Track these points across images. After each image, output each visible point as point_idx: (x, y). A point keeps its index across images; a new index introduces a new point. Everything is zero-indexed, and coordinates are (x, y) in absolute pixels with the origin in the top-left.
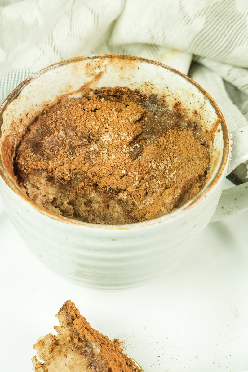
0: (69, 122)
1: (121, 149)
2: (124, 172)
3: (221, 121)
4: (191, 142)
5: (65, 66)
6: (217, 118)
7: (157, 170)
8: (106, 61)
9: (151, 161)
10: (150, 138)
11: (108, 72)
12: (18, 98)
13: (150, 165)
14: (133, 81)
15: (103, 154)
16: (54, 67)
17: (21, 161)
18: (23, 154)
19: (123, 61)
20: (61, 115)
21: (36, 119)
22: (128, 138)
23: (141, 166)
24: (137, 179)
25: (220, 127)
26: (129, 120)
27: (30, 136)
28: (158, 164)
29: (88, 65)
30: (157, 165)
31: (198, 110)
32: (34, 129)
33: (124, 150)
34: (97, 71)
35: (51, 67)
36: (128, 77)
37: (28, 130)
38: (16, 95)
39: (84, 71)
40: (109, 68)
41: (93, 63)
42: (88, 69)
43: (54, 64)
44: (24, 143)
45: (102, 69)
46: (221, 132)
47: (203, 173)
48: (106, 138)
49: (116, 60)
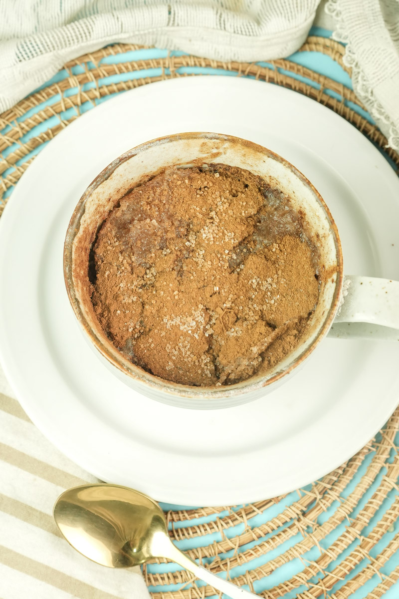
0: (167, 206)
1: (221, 254)
2: (216, 289)
3: (338, 268)
4: (306, 267)
5: (175, 143)
6: (335, 264)
7: (258, 290)
8: (227, 144)
9: (252, 278)
10: (261, 242)
11: (228, 154)
12: (109, 178)
13: (250, 282)
14: (255, 168)
15: (199, 254)
16: (161, 142)
17: (100, 252)
18: (105, 240)
19: (246, 150)
20: (161, 194)
21: (130, 192)
22: (233, 241)
23: (239, 284)
24: (230, 299)
25: (335, 276)
26: (241, 214)
27: (119, 214)
28: (260, 283)
29: (204, 144)
30: (258, 283)
31: (321, 236)
32: (124, 205)
33: (224, 256)
34: (215, 151)
35: (158, 142)
36: (251, 164)
37: (118, 205)
38: (107, 176)
39: (198, 148)
40: (229, 152)
41: (210, 143)
42: (203, 148)
43: (162, 139)
44: (108, 225)
45: (221, 150)
46: (334, 284)
47: (306, 316)
48: (207, 233)
49: (239, 146)
